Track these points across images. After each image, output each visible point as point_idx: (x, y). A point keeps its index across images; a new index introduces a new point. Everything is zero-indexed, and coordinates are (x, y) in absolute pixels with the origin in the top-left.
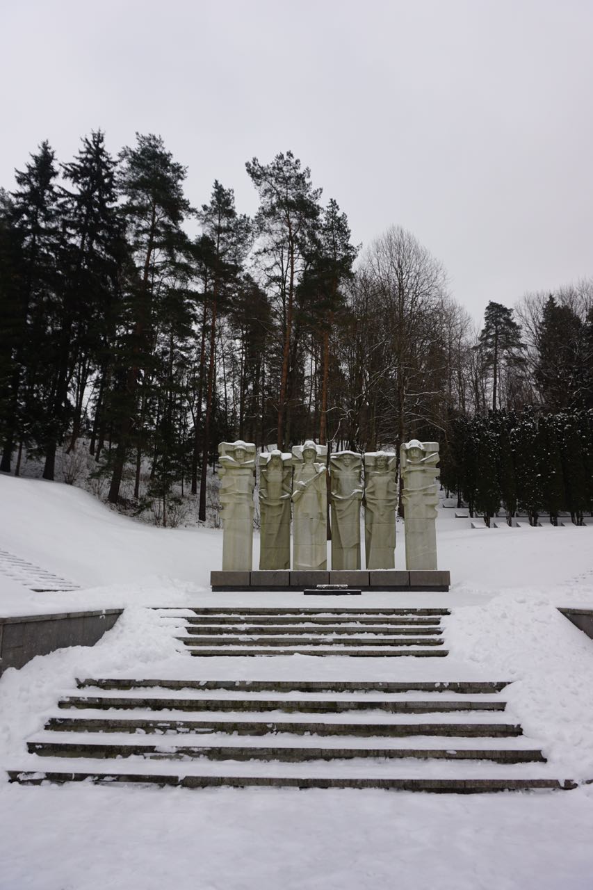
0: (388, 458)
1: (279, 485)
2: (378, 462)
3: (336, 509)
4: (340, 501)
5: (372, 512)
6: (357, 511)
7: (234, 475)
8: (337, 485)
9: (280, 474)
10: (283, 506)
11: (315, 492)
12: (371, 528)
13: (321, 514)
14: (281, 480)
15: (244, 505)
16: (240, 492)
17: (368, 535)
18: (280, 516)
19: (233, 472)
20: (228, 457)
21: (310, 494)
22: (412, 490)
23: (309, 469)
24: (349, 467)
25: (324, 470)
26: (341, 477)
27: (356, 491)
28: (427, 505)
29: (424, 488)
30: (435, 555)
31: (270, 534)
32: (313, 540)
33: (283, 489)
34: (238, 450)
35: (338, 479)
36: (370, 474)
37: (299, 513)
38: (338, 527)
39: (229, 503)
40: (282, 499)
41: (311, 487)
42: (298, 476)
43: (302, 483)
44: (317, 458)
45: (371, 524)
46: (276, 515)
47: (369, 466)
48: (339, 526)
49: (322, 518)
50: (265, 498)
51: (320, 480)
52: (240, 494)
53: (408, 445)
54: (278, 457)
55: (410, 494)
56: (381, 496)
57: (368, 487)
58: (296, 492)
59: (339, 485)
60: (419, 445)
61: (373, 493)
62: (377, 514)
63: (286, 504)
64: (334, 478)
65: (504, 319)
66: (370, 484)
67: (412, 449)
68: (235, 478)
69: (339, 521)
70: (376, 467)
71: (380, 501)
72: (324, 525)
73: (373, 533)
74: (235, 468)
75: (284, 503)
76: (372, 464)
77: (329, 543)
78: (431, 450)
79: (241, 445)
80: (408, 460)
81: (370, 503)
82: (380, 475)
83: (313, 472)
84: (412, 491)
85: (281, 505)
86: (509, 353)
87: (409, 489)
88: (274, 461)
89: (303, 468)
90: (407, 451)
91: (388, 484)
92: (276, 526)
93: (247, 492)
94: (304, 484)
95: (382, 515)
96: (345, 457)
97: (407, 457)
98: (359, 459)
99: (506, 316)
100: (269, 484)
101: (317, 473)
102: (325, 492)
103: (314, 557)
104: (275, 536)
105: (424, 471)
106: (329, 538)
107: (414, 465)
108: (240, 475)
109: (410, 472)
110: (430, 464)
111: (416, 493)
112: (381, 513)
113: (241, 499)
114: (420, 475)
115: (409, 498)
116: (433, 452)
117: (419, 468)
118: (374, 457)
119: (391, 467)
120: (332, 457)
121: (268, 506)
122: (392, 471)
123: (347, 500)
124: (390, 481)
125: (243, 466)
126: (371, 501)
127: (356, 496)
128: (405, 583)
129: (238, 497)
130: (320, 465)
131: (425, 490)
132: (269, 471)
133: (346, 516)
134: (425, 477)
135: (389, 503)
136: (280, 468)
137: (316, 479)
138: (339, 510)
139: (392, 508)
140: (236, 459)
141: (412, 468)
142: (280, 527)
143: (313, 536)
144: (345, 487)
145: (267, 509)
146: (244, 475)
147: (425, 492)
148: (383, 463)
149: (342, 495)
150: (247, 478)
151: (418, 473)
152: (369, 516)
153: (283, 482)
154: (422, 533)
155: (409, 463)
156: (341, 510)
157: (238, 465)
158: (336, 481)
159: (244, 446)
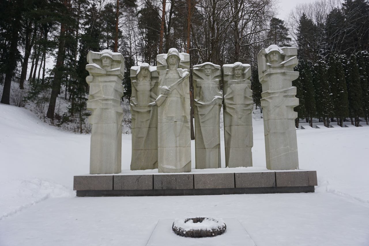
0: (244, 69)
1: (148, 93)
2: (236, 72)
3: (199, 113)
4: (202, 106)
5: (231, 116)
6: (217, 116)
7: (101, 82)
8: (199, 93)
9: (149, 84)
10: (151, 112)
11: (179, 96)
12: (230, 130)
13: (185, 117)
14: (150, 89)
15: (109, 110)
16: (106, 97)
17: (227, 136)
18: (149, 122)
19: (100, 79)
20: (95, 65)
21: (174, 98)
22: (273, 91)
23: (172, 74)
24: (210, 76)
25: (187, 75)
26: (203, 86)
27: (217, 97)
28: (287, 106)
29: (284, 90)
30: (296, 154)
31: (140, 138)
32: (178, 142)
33: (151, 97)
34: (104, 57)
35: (201, 87)
36: (229, 82)
37: (164, 117)
38: (201, 130)
39: (96, 109)
40: (150, 106)
41: (175, 91)
42: (162, 81)
43: (166, 87)
44: (180, 64)
45: (230, 126)
46: (144, 120)
47: (227, 75)
48: (202, 128)
49: (186, 121)
50: (135, 105)
51: (183, 84)
52: (106, 100)
53: (267, 51)
54: (146, 69)
55: (272, 96)
56: (239, 101)
57: (227, 93)
58: (160, 96)
59: (201, 92)
60: (279, 49)
61: (231, 99)
62: (235, 117)
63: (153, 111)
64: (197, 87)
65: (280, 26)
66: (229, 90)
67: (272, 53)
68: (101, 85)
69: (201, 124)
70: (233, 76)
71: (238, 106)
72: (188, 127)
73: (232, 134)
74: (101, 75)
75: (151, 109)
76: (230, 74)
77: (193, 142)
78: (289, 54)
79: (107, 53)
80: (268, 64)
81: (229, 107)
82: (238, 83)
83: (176, 76)
84: (273, 93)
85: (150, 111)
86: (282, 43)
87: (269, 91)
88: (143, 72)
89: (167, 74)
90: (266, 55)
91: (245, 90)
92: (145, 130)
93: (112, 98)
94: (168, 88)
95: (240, 118)
96: (206, 67)
97: (267, 61)
98: (218, 69)
99: (281, 24)
100: (138, 93)
101: (180, 77)
102: (188, 97)
103: (178, 159)
104: (144, 139)
105: (284, 74)
106: (193, 138)
107: (274, 68)
108: (106, 82)
109: (270, 75)
110: (289, 67)
111: (277, 95)
112: (240, 116)
113: (107, 104)
114: (281, 77)
115: (270, 101)
116: (291, 56)
117: (279, 71)
118: (231, 67)
119: (247, 76)
120: (194, 68)
121: (138, 112)
122: (248, 79)
123: (209, 105)
124: (247, 88)
125: (109, 73)
126: (230, 106)
127: (217, 102)
128: (271, 184)
129: (104, 102)
130: (183, 70)
131: (285, 92)
132: (139, 82)
133: (208, 120)
134: (285, 80)
135: (246, 107)
136: (148, 79)
137: (179, 84)
138: (201, 115)
139: (250, 112)
140: (103, 67)
141: (273, 71)
142: (149, 131)
143: (178, 138)
144: (207, 94)
145: (136, 114)
146: (110, 81)
147: (286, 94)
148: (240, 72)
149: (204, 102)
150: (113, 84)
151: (279, 75)
152: (228, 119)
153: (151, 90)
154: (284, 133)
155: (269, 66)
156: (204, 115)
157: (103, 72)
158: (198, 89)
159: (111, 54)
